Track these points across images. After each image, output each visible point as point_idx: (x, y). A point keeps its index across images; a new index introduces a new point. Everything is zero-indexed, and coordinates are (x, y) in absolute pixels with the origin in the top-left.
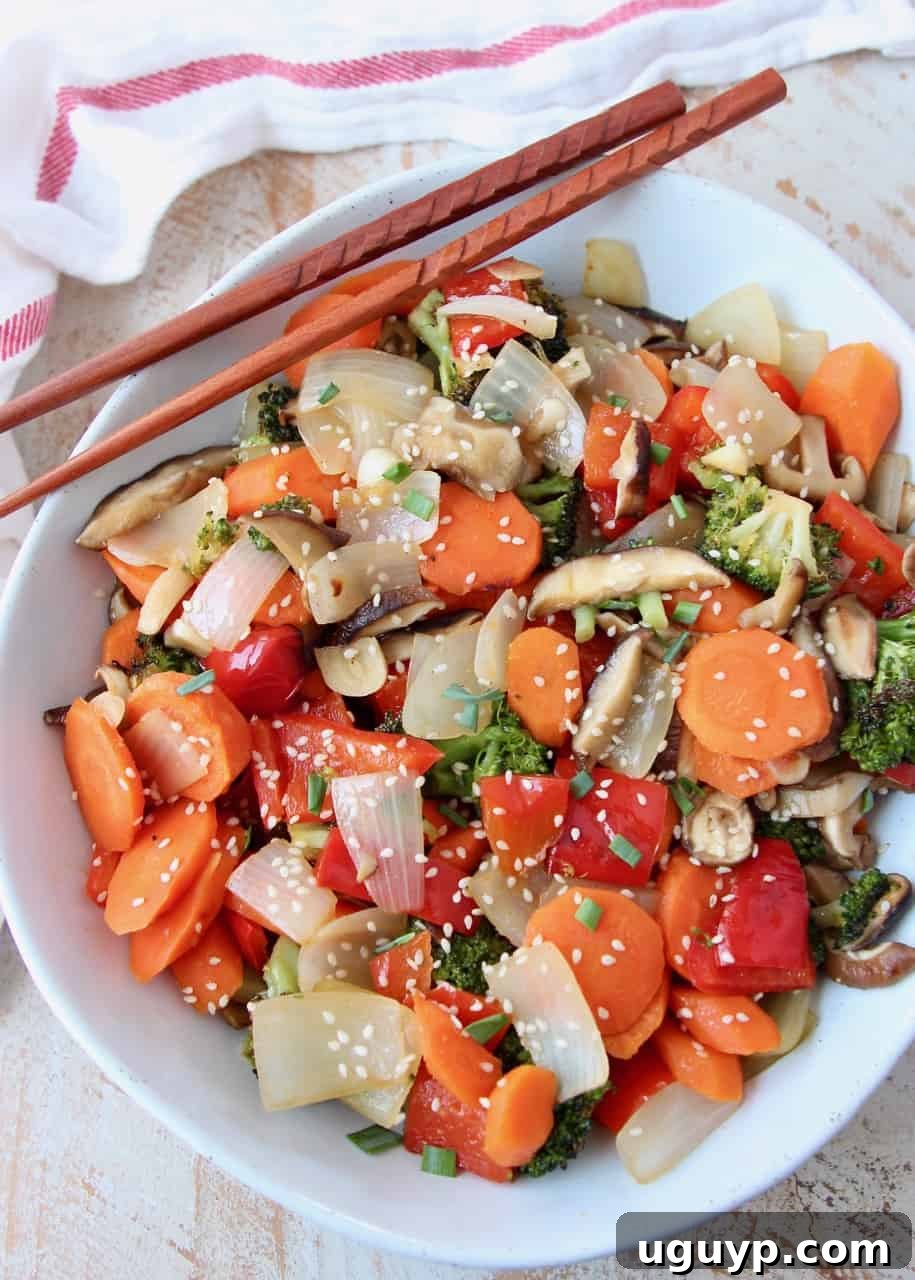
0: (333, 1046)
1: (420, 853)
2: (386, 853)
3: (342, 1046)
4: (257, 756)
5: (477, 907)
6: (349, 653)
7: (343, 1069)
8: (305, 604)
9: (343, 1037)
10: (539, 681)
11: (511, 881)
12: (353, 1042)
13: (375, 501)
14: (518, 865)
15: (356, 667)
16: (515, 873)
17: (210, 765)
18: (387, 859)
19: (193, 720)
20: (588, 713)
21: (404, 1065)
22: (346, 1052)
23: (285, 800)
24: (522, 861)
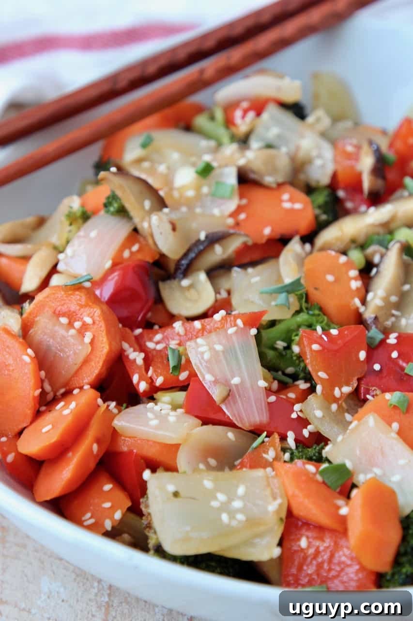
0: (215, 504)
1: (261, 380)
2: (236, 381)
3: (222, 503)
4: (125, 346)
5: (310, 424)
6: (185, 283)
7: (225, 517)
8: (150, 241)
9: (221, 497)
10: (330, 278)
11: (334, 407)
12: (230, 500)
13: (190, 193)
14: (337, 392)
15: (192, 293)
16: (336, 400)
17: (92, 343)
18: (236, 386)
19: (78, 308)
20: (370, 296)
21: (274, 507)
22: (225, 507)
23: (150, 373)
24: (340, 389)
